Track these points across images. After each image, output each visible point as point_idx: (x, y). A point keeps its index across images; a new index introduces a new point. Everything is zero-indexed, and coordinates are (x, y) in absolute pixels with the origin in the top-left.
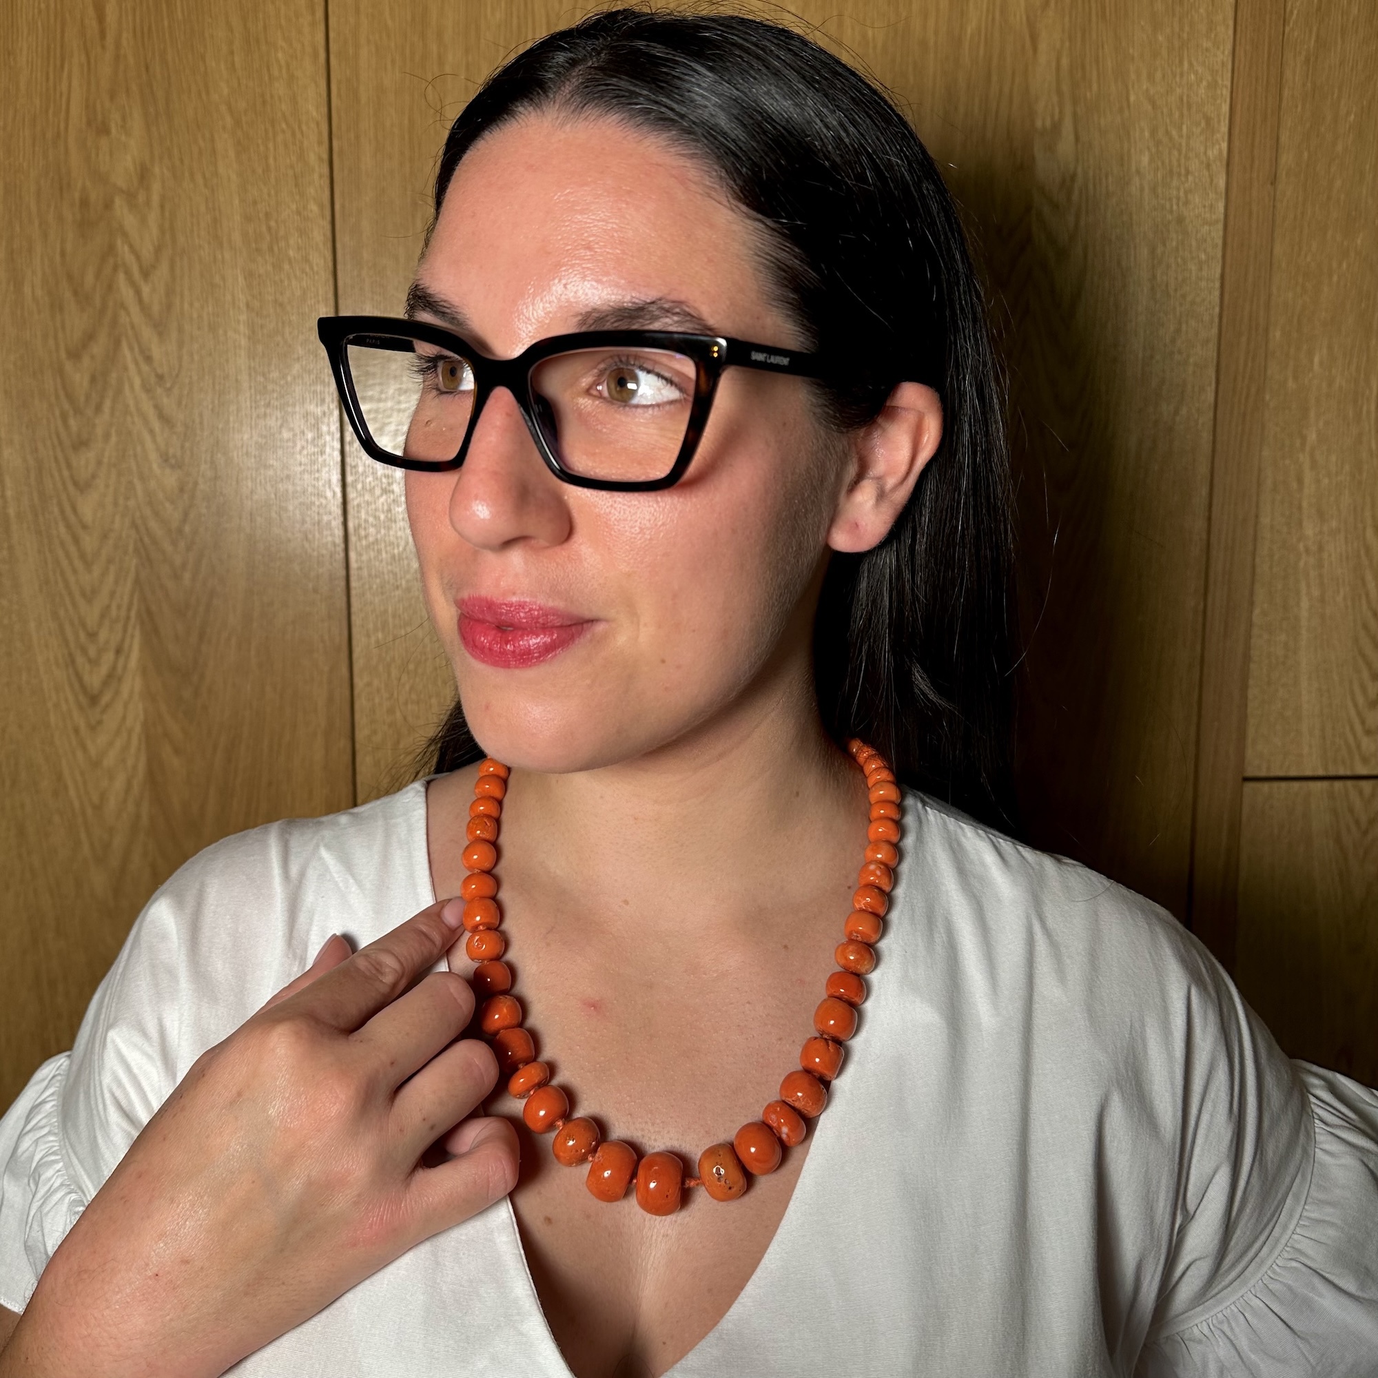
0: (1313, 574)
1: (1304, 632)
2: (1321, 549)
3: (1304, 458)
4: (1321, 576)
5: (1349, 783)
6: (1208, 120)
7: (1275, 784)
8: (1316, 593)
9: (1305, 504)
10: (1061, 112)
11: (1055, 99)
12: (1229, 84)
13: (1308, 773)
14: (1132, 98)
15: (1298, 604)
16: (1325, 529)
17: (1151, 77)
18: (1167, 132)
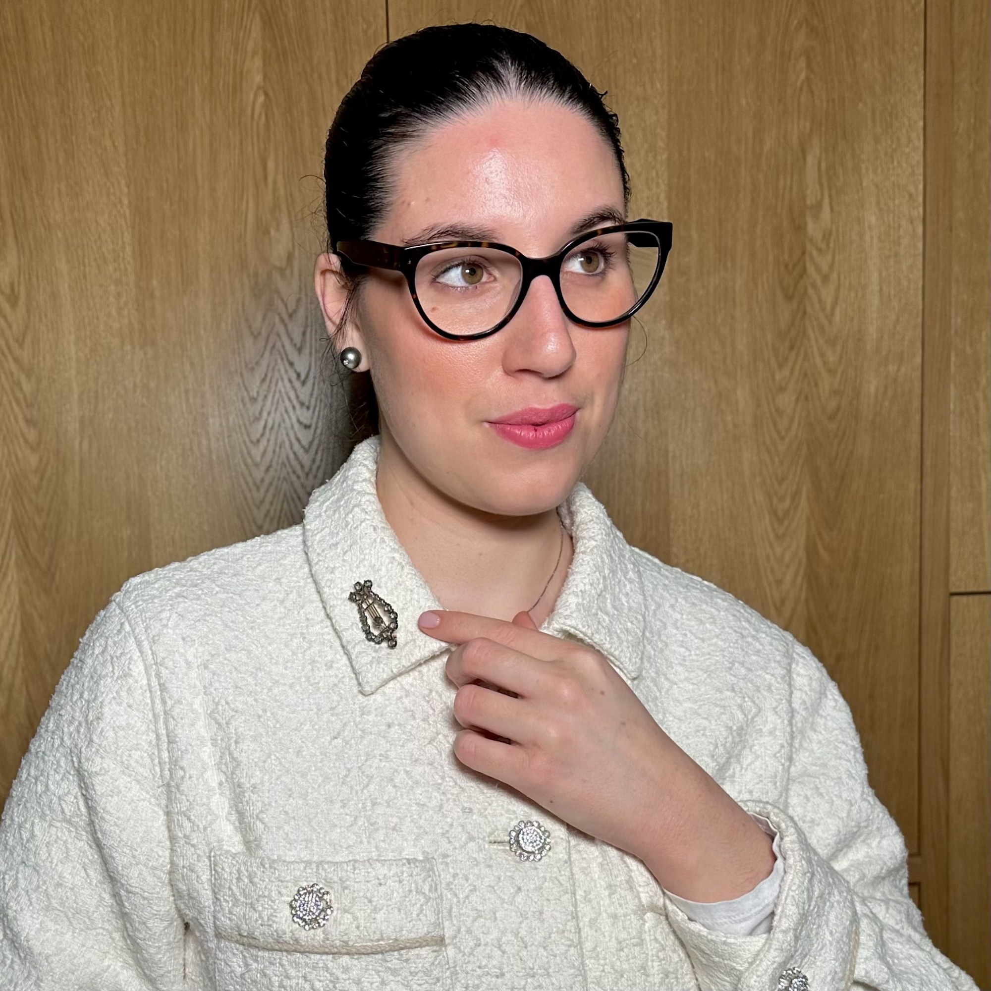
1: (984, 501)
9: (981, 422)
10: (822, 195)
11: (817, 187)
18: (886, 204)
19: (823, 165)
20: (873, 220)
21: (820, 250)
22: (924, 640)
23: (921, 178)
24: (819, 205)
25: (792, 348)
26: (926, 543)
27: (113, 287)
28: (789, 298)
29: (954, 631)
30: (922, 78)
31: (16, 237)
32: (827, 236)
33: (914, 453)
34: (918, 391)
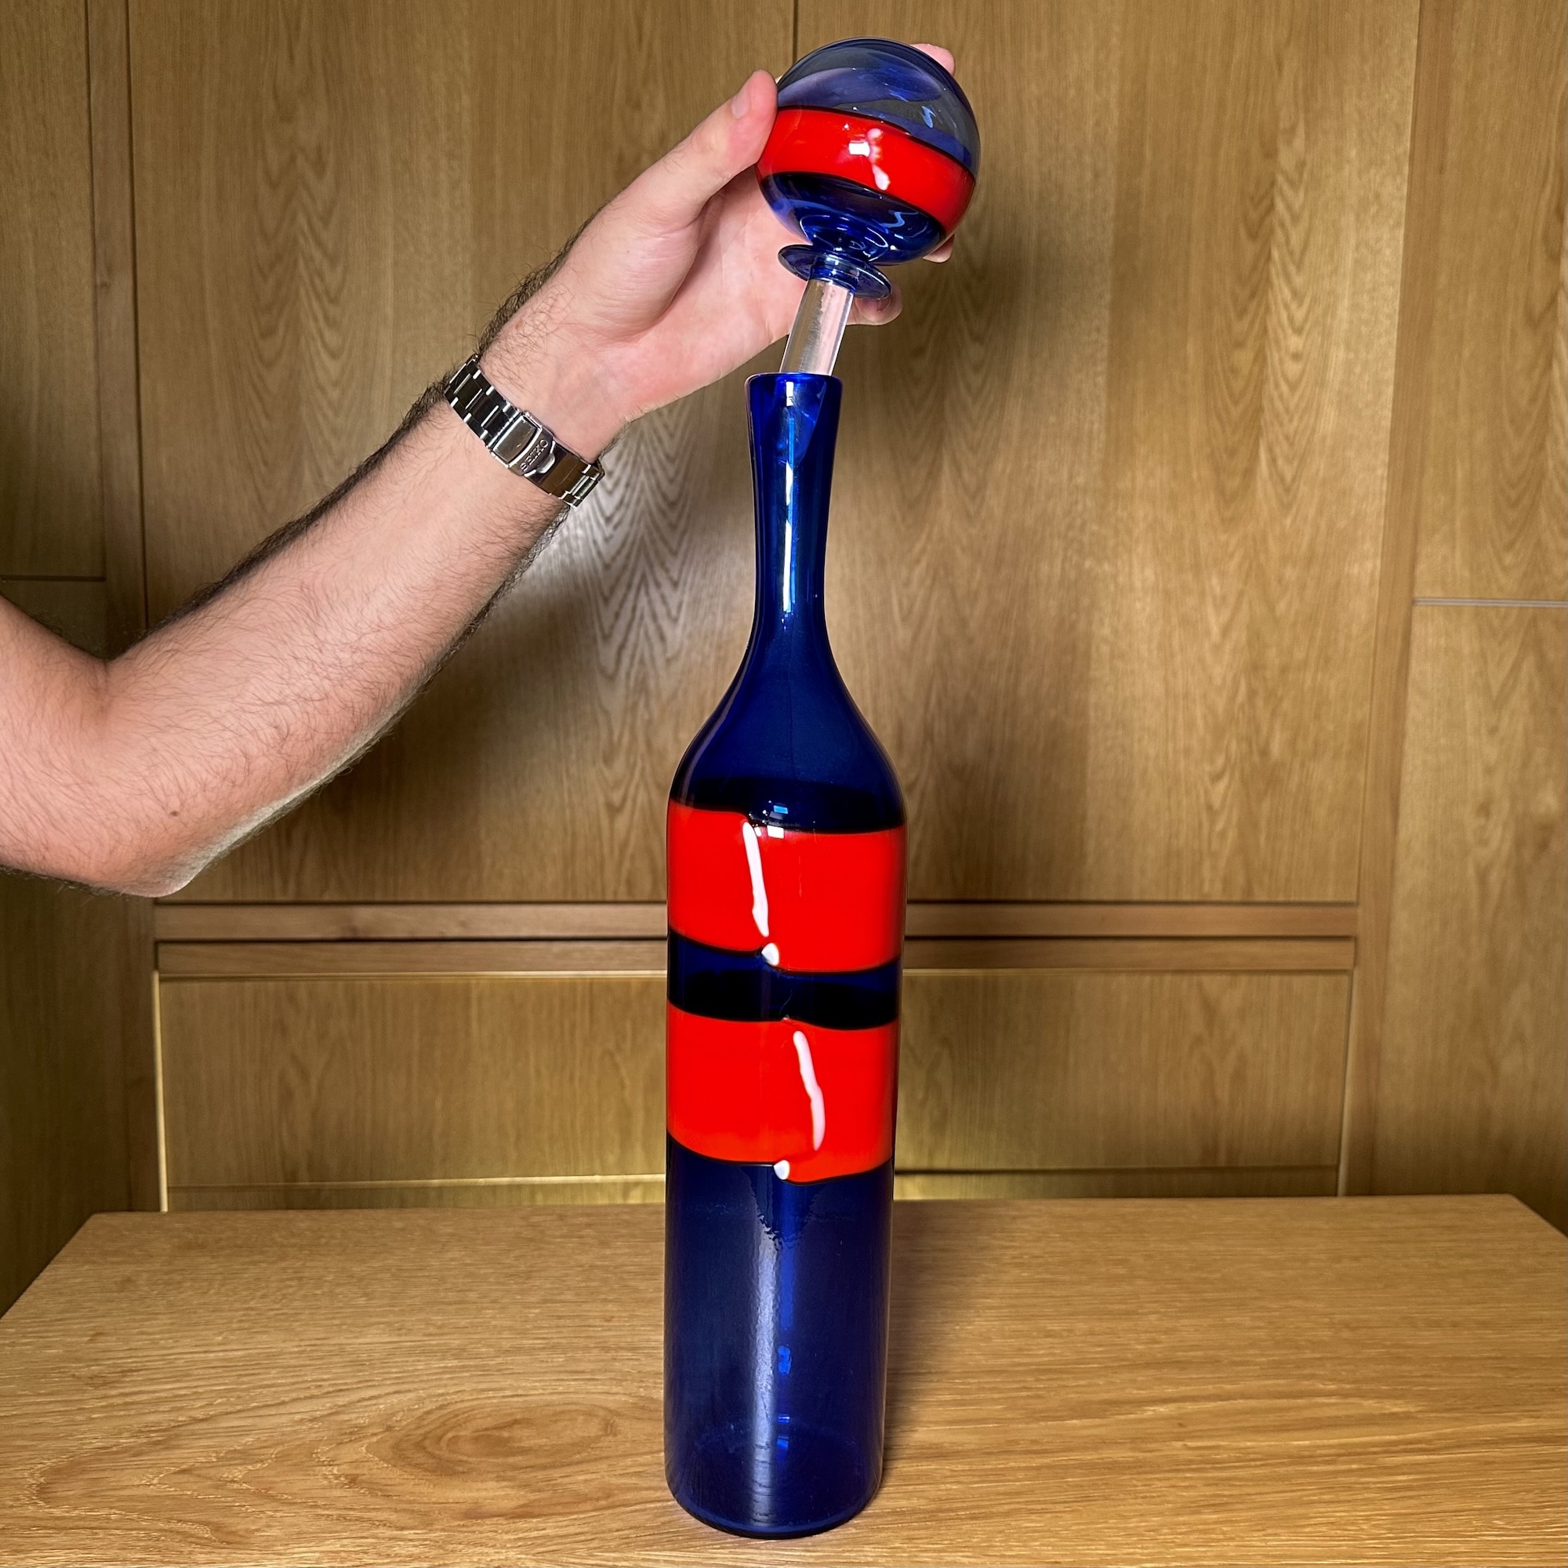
0: (1465, 452)
1: (1458, 493)
4: (1471, 455)
9: (1460, 401)
10: (1297, 118)
11: (1293, 109)
12: (1413, 102)
14: (1346, 110)
15: (1455, 474)
16: (1474, 418)
18: (1369, 134)
19: (1301, 85)
20: (1353, 153)
21: (1293, 184)
23: (1411, 108)
24: (1293, 129)
25: (1253, 295)
27: (443, 162)
28: (1253, 236)
31: (328, 91)
32: (1301, 165)
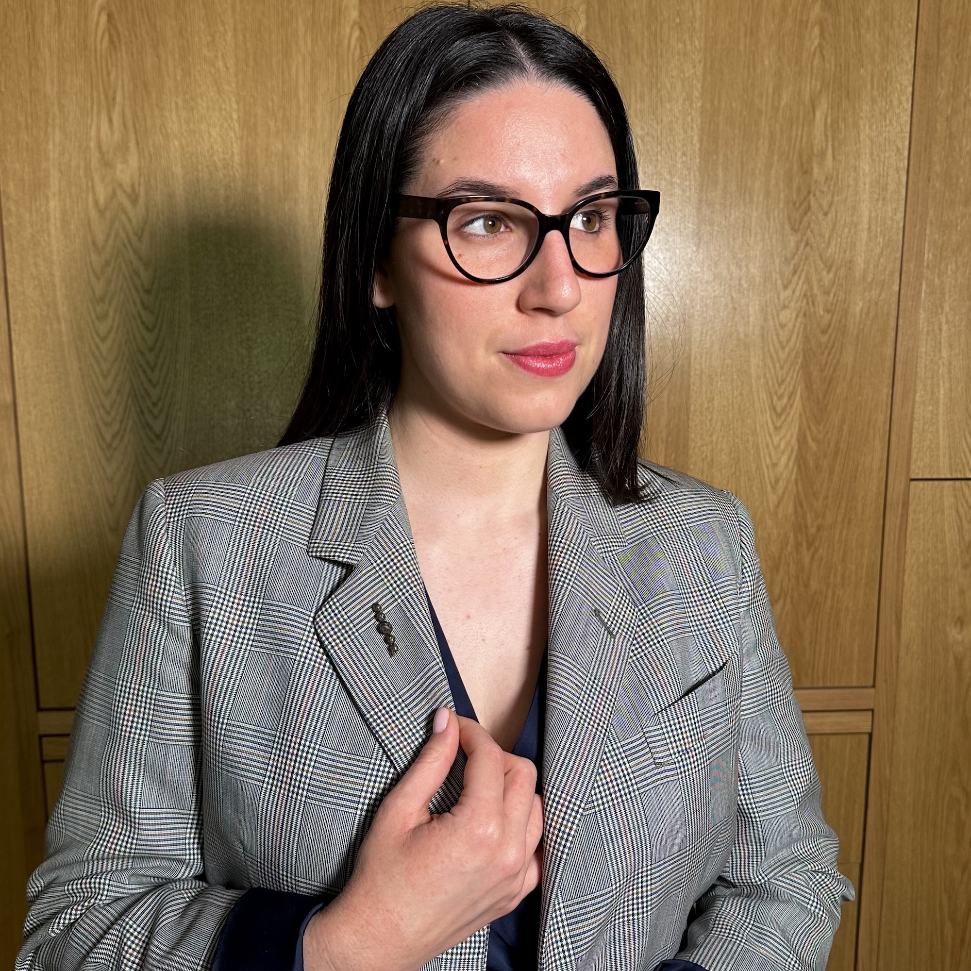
0: (946, 376)
1: (941, 405)
2: (950, 364)
3: (944, 319)
4: (950, 378)
5: (963, 482)
6: (898, 149)
7: (926, 483)
8: (947, 385)
9: (943, 341)
10: (827, 145)
11: (823, 138)
12: (908, 130)
13: (943, 477)
14: (861, 138)
15: (939, 391)
16: (953, 353)
17: (871, 127)
18: (878, 155)
19: (829, 120)
21: (822, 191)
22: (887, 516)
23: (907, 135)
25: (795, 272)
26: (893, 438)
28: (795, 230)
29: (911, 509)
30: (913, 51)
31: (137, 143)
32: (829, 180)
33: (889, 364)
34: (894, 313)
